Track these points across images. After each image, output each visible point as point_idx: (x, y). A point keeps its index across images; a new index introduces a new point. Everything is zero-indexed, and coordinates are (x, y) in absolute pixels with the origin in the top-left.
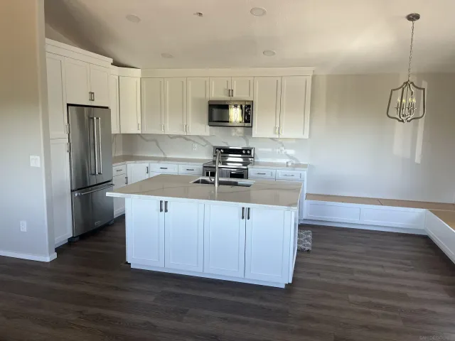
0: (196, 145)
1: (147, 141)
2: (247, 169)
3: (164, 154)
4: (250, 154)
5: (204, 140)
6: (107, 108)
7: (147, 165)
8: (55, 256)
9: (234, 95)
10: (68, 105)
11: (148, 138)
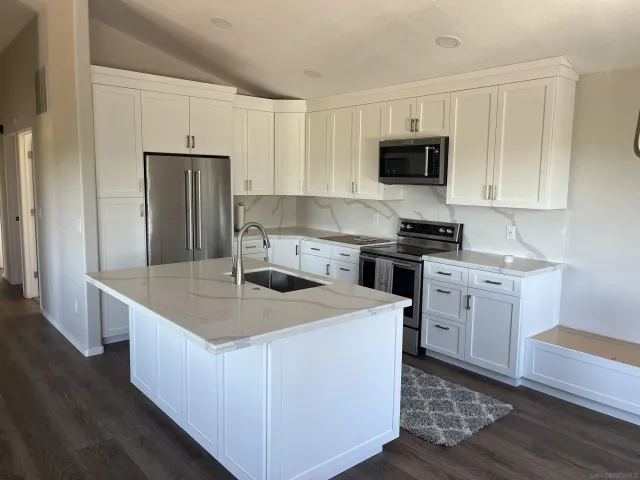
0: (377, 215)
1: (321, 207)
2: (422, 262)
3: (339, 228)
4: (452, 235)
5: (389, 208)
6: (227, 157)
7: (297, 242)
8: (100, 350)
9: (421, 129)
10: (146, 154)
11: (322, 203)
